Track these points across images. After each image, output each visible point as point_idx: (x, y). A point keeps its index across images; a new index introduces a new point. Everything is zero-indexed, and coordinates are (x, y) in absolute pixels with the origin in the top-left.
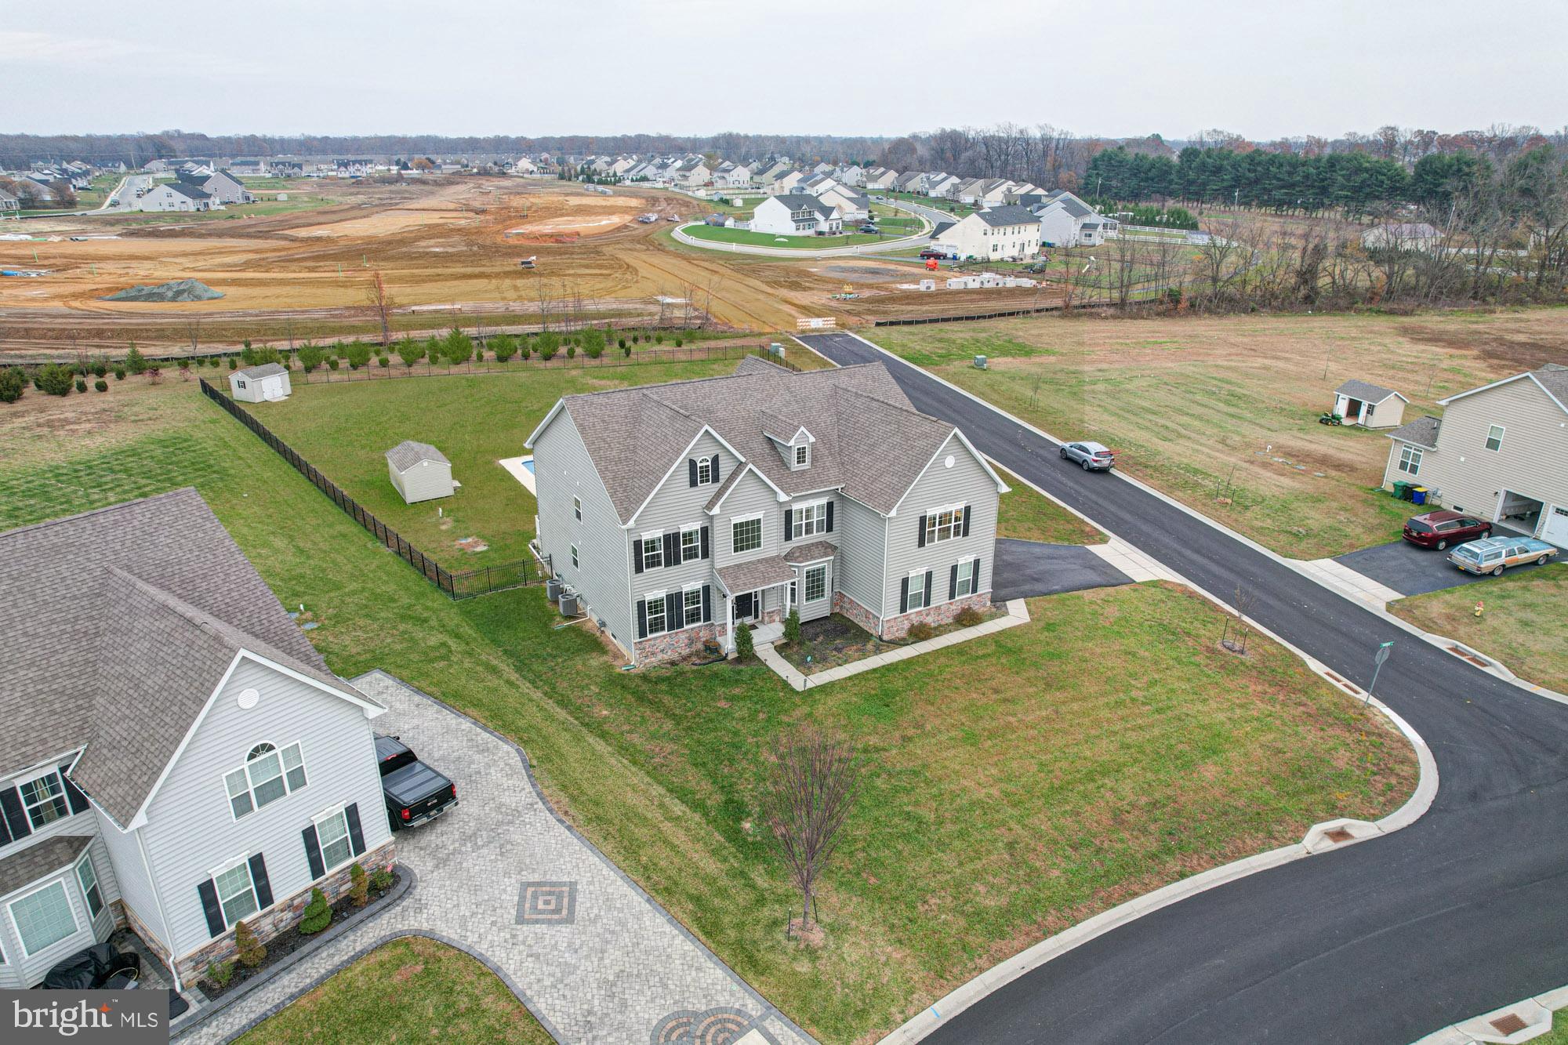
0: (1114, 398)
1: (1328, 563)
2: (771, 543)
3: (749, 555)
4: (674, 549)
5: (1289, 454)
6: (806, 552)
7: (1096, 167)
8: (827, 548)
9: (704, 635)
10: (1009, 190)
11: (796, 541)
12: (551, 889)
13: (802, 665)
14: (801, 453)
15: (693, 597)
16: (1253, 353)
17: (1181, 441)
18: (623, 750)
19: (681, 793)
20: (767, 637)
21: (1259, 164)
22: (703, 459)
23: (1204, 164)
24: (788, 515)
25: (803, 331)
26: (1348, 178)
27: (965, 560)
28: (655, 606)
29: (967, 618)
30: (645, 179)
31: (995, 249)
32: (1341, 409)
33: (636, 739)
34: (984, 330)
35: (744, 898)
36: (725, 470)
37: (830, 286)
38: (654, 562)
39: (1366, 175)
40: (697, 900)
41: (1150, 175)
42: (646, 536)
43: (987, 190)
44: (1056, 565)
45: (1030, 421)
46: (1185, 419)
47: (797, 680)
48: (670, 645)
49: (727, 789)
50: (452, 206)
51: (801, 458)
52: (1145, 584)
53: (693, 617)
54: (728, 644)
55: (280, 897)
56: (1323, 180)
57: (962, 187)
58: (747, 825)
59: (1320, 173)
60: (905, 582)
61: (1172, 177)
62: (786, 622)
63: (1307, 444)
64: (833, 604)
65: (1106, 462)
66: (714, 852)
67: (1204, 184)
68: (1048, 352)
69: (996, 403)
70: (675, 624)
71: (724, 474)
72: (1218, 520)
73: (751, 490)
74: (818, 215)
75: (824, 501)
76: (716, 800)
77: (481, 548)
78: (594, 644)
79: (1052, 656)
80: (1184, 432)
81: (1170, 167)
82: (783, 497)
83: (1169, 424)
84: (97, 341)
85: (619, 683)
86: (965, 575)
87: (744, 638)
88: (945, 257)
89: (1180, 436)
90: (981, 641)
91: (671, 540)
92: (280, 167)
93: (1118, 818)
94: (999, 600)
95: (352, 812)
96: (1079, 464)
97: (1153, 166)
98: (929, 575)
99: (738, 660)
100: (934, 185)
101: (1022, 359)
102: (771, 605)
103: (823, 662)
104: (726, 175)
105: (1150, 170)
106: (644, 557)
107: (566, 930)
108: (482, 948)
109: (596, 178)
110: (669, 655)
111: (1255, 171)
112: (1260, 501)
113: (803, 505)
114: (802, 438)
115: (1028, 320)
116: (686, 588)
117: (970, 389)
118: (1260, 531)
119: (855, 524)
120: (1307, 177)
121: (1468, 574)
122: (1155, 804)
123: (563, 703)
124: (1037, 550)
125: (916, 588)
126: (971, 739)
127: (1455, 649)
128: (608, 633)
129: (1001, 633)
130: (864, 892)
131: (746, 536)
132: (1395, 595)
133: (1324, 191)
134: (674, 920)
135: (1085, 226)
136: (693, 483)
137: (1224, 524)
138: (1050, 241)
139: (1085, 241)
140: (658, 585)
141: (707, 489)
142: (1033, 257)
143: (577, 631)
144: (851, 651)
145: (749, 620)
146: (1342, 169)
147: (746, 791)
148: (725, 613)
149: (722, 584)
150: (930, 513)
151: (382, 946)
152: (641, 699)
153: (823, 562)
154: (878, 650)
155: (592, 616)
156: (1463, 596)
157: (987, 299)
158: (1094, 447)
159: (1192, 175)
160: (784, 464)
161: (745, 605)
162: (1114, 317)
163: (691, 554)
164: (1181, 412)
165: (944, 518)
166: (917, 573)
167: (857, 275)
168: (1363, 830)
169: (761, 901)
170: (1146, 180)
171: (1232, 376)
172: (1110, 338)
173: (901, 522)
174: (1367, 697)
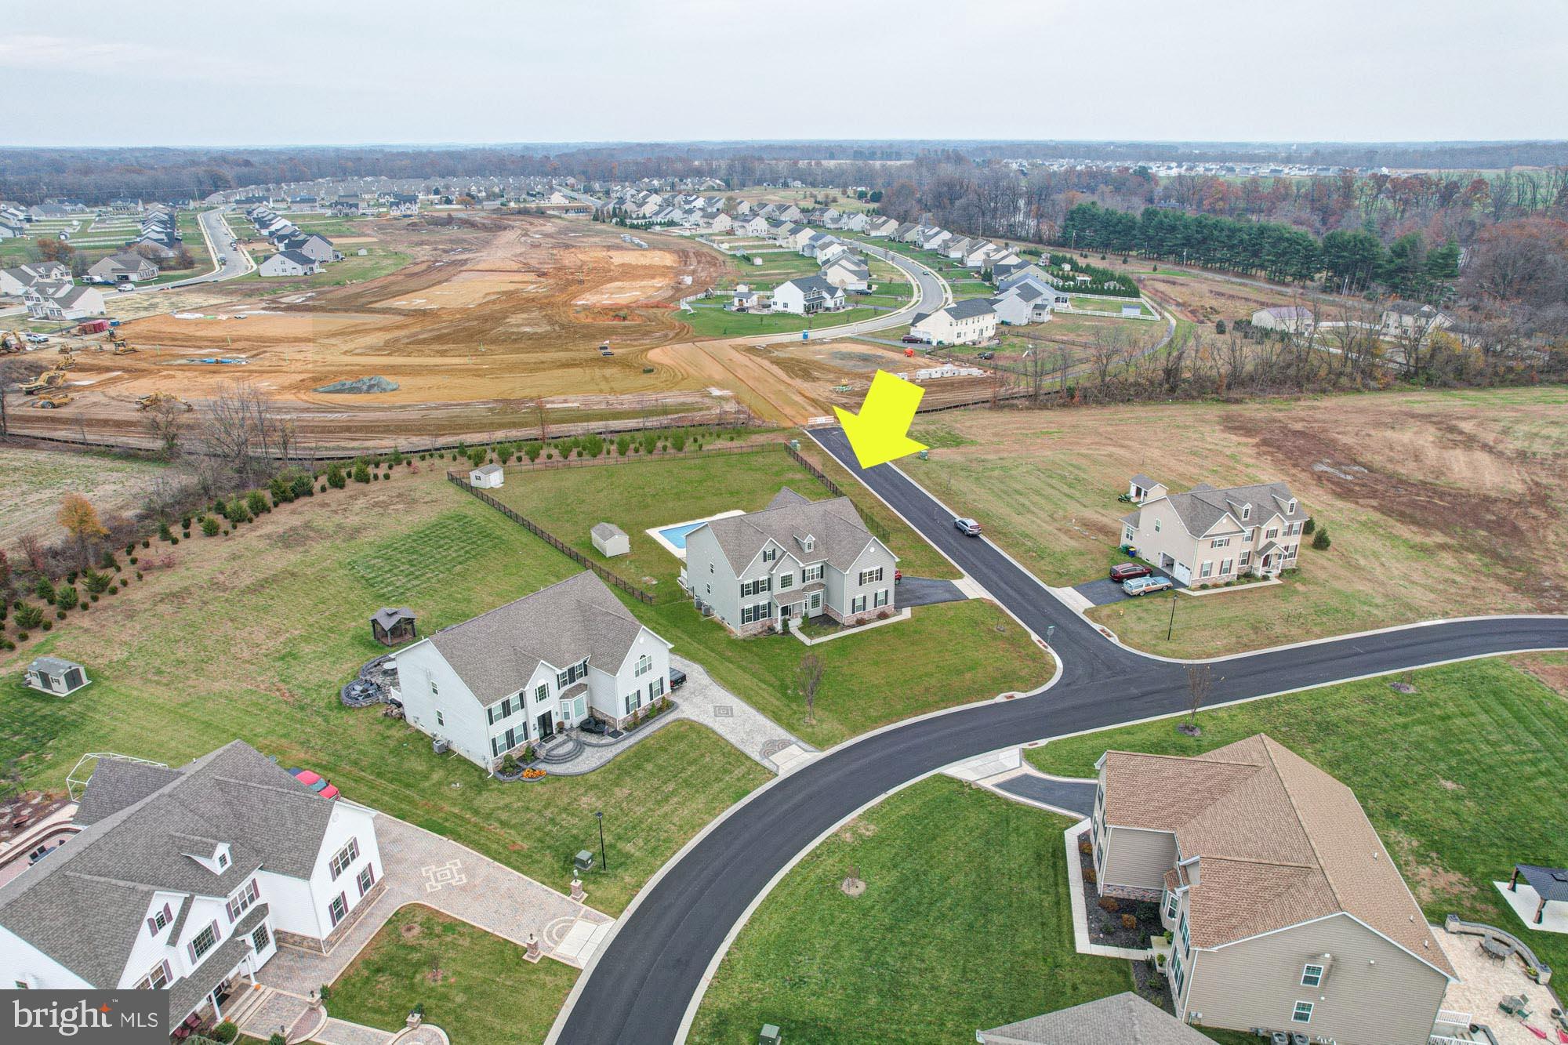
0: (1002, 482)
1: (1069, 590)
2: (797, 584)
3: (787, 589)
4: (756, 587)
5: (1086, 524)
6: (812, 587)
7: (1072, 219)
8: (821, 585)
9: (768, 623)
10: (988, 255)
11: (807, 583)
12: (725, 708)
13: (810, 636)
14: (809, 545)
15: (764, 607)
16: (1109, 442)
17: (1029, 516)
18: (740, 667)
19: (763, 681)
20: (795, 624)
21: (1205, 226)
22: (769, 551)
23: (1161, 223)
24: (804, 571)
25: (812, 426)
26: (1274, 245)
27: (881, 591)
28: (749, 611)
29: (883, 616)
30: (671, 223)
31: (959, 335)
32: (1133, 492)
33: (744, 663)
34: (934, 423)
35: (789, 712)
36: (778, 555)
37: (832, 376)
38: (748, 593)
39: (1286, 244)
41: (1118, 228)
42: (746, 583)
43: (971, 250)
44: (932, 590)
45: (944, 502)
46: (1036, 499)
47: (808, 641)
48: (754, 627)
49: (781, 680)
50: (515, 266)
51: (809, 547)
52: (974, 600)
53: (764, 615)
54: (779, 627)
55: (643, 705)
56: (1254, 245)
57: (951, 244)
58: (789, 691)
59: (1251, 239)
60: (854, 600)
61: (1134, 232)
62: (803, 618)
63: (1099, 516)
64: (824, 610)
65: (976, 531)
66: (778, 699)
67: (1162, 240)
68: (973, 443)
69: (927, 488)
70: (756, 618)
71: (777, 557)
72: (1025, 565)
73: (789, 563)
74: (825, 294)
75: (819, 565)
76: (778, 683)
77: (654, 582)
78: (719, 627)
79: (915, 632)
80: (1032, 508)
81: (1135, 223)
82: (802, 565)
83: (1027, 503)
84: (347, 435)
85: (733, 643)
86: (881, 597)
87: (785, 624)
88: (921, 341)
89: (1029, 511)
90: (887, 626)
91: (756, 584)
92: (339, 207)
93: (927, 690)
94: (898, 607)
95: (662, 679)
96: (962, 531)
97: (1120, 221)
98: (865, 597)
99: (783, 634)
100: (928, 239)
101: (954, 449)
102: (796, 611)
103: (819, 634)
104: (745, 224)
105: (1117, 224)
106: (745, 591)
107: (731, 718)
108: (705, 723)
109: (628, 222)
110: (754, 632)
111: (1202, 233)
112: (1052, 555)
113: (810, 568)
114: (810, 539)
115: (967, 412)
116: (761, 604)
117: (914, 476)
118: (1042, 572)
119: (833, 576)
120: (1241, 241)
121: (1128, 595)
122: (943, 686)
123: (713, 650)
124: (924, 583)
125: (859, 603)
126: (877, 664)
127: (1103, 631)
128: (725, 622)
129: (897, 623)
130: (831, 711)
131: (786, 581)
132: (1091, 605)
133: (1256, 254)
135: (1036, 307)
136: (765, 561)
137: (1028, 568)
138: (1008, 320)
139: (1036, 319)
140: (749, 602)
141: (770, 563)
142: (990, 339)
143: (711, 621)
144: (830, 630)
145: (787, 617)
146: (1269, 238)
147: (788, 682)
148: (778, 615)
149: (777, 602)
150: (864, 571)
151: (675, 721)
152: (744, 649)
153: (819, 592)
154: (842, 630)
155: (717, 615)
156: (1121, 607)
157: (943, 392)
158: (971, 522)
159: (1151, 232)
160: (802, 549)
161: (785, 611)
162: (1028, 408)
163: (763, 589)
164: (1038, 492)
165: (871, 573)
166: (859, 597)
167: (852, 363)
168: (1019, 695)
169: (795, 713)
170: (1115, 232)
171: (1084, 463)
172: (1017, 429)
173: (851, 575)
174: (1050, 650)
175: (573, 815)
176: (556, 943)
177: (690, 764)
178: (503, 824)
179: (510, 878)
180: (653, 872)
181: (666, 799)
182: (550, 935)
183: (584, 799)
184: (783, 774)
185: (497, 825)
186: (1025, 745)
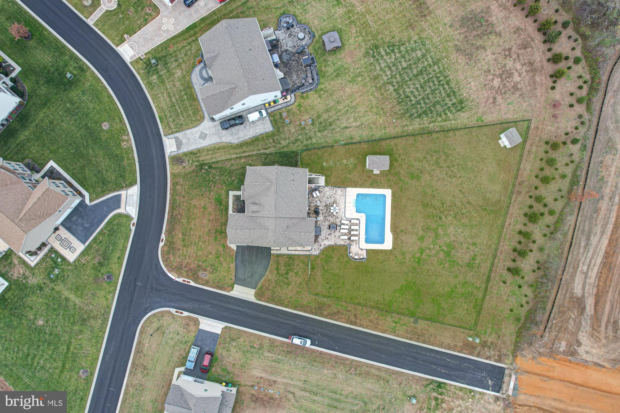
12: (205, 137)
13: (234, 196)
18: (231, 159)
19: (217, 162)
35: (195, 160)
40: (196, 154)
49: (215, 168)
58: (207, 167)
66: (204, 160)
76: (213, 166)
93: (180, 214)
103: (233, 199)
107: (198, 137)
108: (199, 126)
118: (233, 330)
122: (179, 222)
127: (182, 313)
132: (201, 326)
134: (194, 149)
144: (235, 206)
154: (233, 211)
168: (161, 244)
169: (193, 161)
174: (180, 280)
175: (176, 67)
176: (129, 45)
177: (181, 111)
178: (184, 47)
179: (159, 41)
180: (142, 79)
181: (169, 96)
182: (132, 44)
183: (180, 72)
184: (164, 138)
185: (184, 45)
186: (135, 221)
